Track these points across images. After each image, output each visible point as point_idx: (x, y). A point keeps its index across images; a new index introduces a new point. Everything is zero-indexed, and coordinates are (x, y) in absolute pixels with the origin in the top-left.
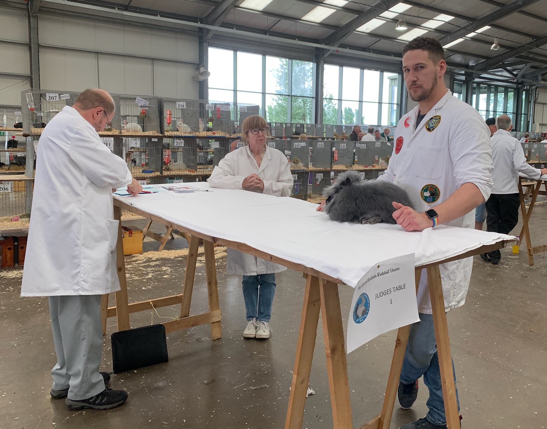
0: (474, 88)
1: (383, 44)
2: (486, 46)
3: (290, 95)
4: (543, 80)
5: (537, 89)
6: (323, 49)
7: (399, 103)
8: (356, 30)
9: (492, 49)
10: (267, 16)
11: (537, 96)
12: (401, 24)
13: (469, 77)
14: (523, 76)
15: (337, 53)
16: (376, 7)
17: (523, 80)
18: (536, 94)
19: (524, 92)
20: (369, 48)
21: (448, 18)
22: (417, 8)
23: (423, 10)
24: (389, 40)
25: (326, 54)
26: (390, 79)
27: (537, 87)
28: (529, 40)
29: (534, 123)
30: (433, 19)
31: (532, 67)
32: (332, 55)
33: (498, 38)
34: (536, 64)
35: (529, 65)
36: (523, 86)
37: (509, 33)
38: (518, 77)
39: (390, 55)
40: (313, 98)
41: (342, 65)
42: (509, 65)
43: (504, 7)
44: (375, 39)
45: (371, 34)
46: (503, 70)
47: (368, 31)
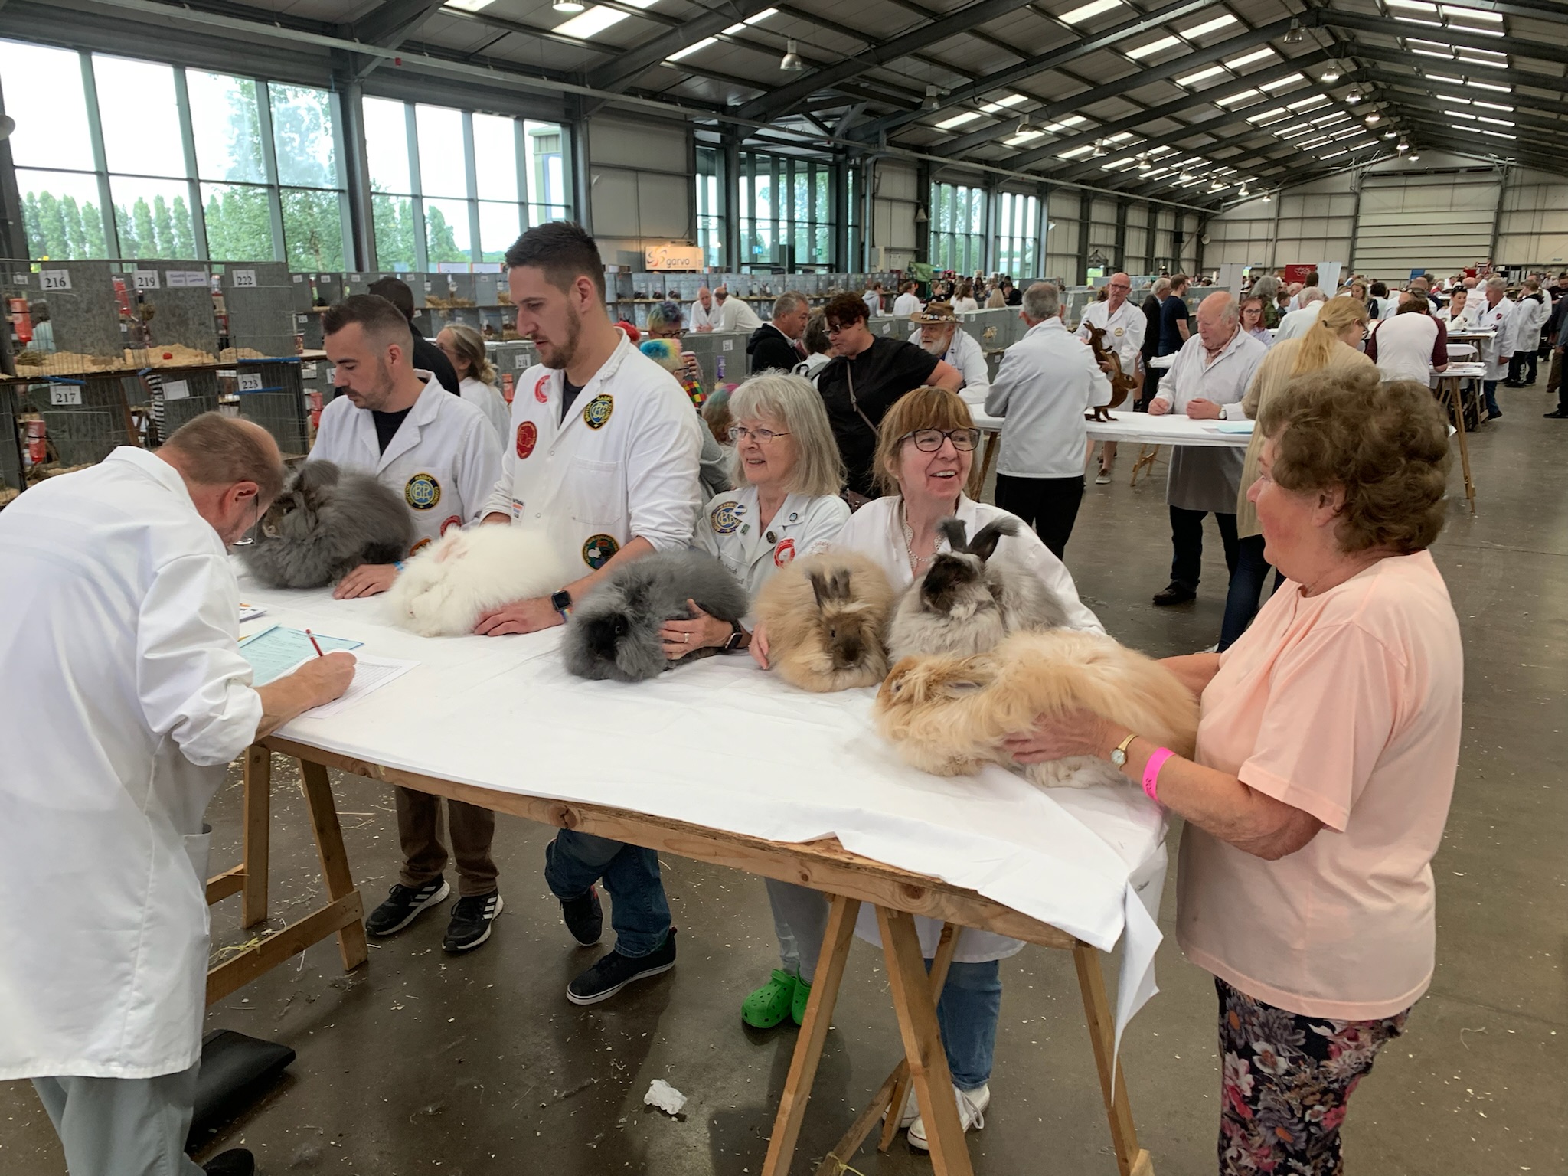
0: (742, 161)
1: (516, 45)
2: (771, 58)
3: (274, 183)
4: (890, 143)
5: (877, 165)
6: (355, 53)
7: (571, 204)
8: (446, 4)
9: (783, 66)
11: (877, 181)
13: (730, 135)
14: (847, 134)
15: (398, 67)
17: (847, 142)
18: (874, 176)
19: (850, 173)
20: (482, 53)
24: (531, 35)
25: (364, 68)
26: (535, 137)
27: (878, 159)
28: (861, 46)
29: (873, 246)
31: (868, 112)
32: (380, 71)
33: (799, 40)
34: (875, 105)
35: (860, 107)
36: (848, 158)
37: (817, 27)
38: (837, 134)
39: (540, 76)
40: (340, 191)
41: (410, 100)
42: (817, 106)
44: (494, 30)
45: (485, 16)
46: (803, 117)
47: (475, 7)
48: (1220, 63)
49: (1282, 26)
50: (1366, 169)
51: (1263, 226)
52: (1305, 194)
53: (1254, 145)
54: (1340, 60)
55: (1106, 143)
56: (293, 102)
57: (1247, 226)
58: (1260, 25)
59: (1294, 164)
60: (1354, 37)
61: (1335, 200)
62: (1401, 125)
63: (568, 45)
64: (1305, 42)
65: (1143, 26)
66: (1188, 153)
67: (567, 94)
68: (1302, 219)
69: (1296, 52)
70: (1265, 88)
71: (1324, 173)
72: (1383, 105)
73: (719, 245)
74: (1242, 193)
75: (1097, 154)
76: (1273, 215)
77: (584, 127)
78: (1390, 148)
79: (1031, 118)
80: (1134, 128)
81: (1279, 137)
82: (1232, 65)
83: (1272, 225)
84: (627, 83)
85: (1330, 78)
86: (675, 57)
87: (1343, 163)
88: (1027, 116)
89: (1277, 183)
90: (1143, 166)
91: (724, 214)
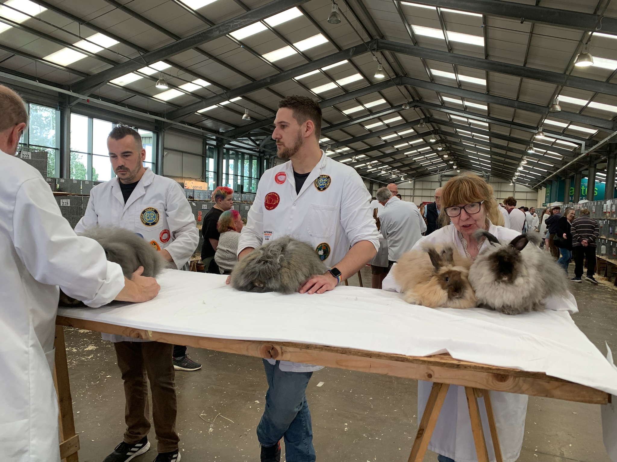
0: (224, 154)
1: (137, 100)
2: (237, 115)
3: (27, 143)
6: (69, 96)
7: (155, 162)
9: (243, 118)
12: (163, 82)
13: (220, 142)
14: (264, 146)
15: (88, 103)
16: (134, 60)
17: (264, 149)
19: (265, 161)
20: (124, 102)
21: (206, 84)
22: (177, 70)
23: (182, 72)
24: (145, 97)
25: (73, 102)
30: (191, 83)
32: (79, 104)
33: (249, 110)
36: (264, 155)
37: (256, 106)
38: (261, 146)
39: (146, 113)
40: (56, 149)
41: (91, 117)
42: (254, 135)
43: (255, 82)
44: (129, 94)
45: (126, 88)
46: (248, 139)
47: (122, 84)
48: (396, 133)
49: (417, 122)
50: (443, 174)
51: (409, 191)
52: (423, 181)
53: (406, 163)
54: (436, 135)
55: (357, 158)
56: (39, 113)
57: (403, 191)
58: (410, 121)
59: (419, 170)
60: (440, 128)
61: (433, 184)
62: (455, 159)
63: (159, 103)
64: (425, 128)
65: (371, 117)
66: (384, 164)
67: (156, 120)
68: (422, 189)
69: (421, 132)
70: (411, 143)
71: (428, 174)
72: (449, 152)
73: (214, 182)
74: (402, 179)
75: (354, 161)
76: (412, 187)
77: (163, 133)
78: (450, 167)
79: (331, 146)
80: (366, 153)
81: (414, 160)
82: (400, 134)
83: (412, 191)
84: (181, 119)
85: (433, 141)
86: (200, 111)
87: (435, 171)
88: (330, 146)
89: (413, 177)
90: (369, 167)
91: (216, 171)
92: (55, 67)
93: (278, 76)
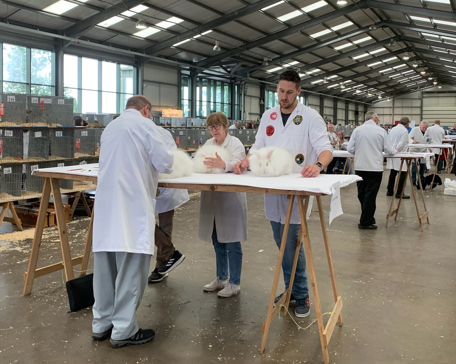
0: (197, 82)
1: (120, 39)
2: (209, 47)
3: (29, 83)
4: (250, 77)
5: (246, 84)
6: (63, 40)
8: (97, 25)
9: (214, 49)
10: (7, 5)
11: (246, 89)
12: (142, 23)
13: (194, 72)
14: (235, 73)
15: (78, 45)
16: (117, 6)
17: (235, 76)
18: (245, 88)
19: (236, 86)
20: (108, 41)
21: (179, 21)
22: (153, 11)
23: (158, 12)
24: (125, 36)
25: (65, 44)
26: (124, 70)
27: (246, 82)
28: (241, 43)
29: (245, 112)
30: (165, 21)
31: (243, 66)
32: (72, 46)
33: (219, 41)
34: (245, 63)
35: (240, 64)
36: (235, 81)
37: (226, 37)
38: (231, 73)
39: (127, 50)
40: (52, 86)
41: (80, 56)
42: (225, 63)
43: (224, 16)
44: (112, 34)
45: (110, 29)
46: (220, 67)
47: (107, 26)
48: (367, 52)
49: (388, 41)
50: (424, 90)
51: (389, 109)
52: (402, 99)
53: (382, 81)
54: (409, 53)
55: (328, 78)
57: (382, 109)
58: (380, 40)
59: (398, 88)
60: (413, 45)
61: (414, 101)
62: (434, 75)
63: (138, 40)
64: (396, 46)
65: (339, 39)
66: (358, 83)
67: (136, 56)
68: (402, 107)
69: (394, 49)
70: (384, 61)
71: (408, 91)
72: (427, 68)
73: (189, 110)
74: (380, 97)
75: (325, 82)
76: (391, 106)
77: (142, 67)
78: (431, 83)
79: (301, 69)
80: (338, 74)
81: (391, 78)
82: (372, 53)
83: (391, 109)
84: (159, 53)
85: (406, 58)
86: (175, 45)
87: (416, 88)
88: (300, 69)
89: (392, 94)
90: (342, 87)
91: (191, 99)
92: (52, 17)
93: (245, 9)
